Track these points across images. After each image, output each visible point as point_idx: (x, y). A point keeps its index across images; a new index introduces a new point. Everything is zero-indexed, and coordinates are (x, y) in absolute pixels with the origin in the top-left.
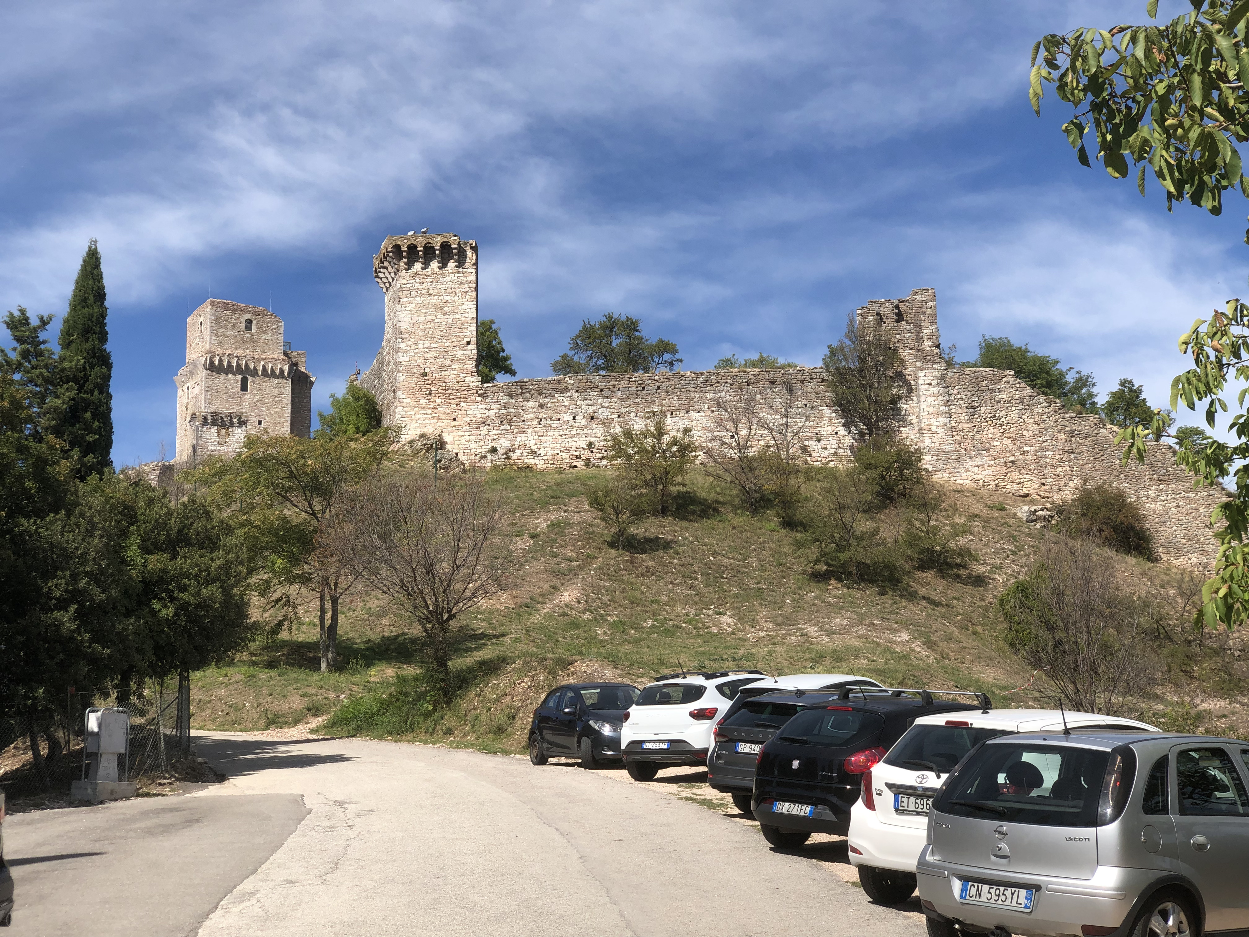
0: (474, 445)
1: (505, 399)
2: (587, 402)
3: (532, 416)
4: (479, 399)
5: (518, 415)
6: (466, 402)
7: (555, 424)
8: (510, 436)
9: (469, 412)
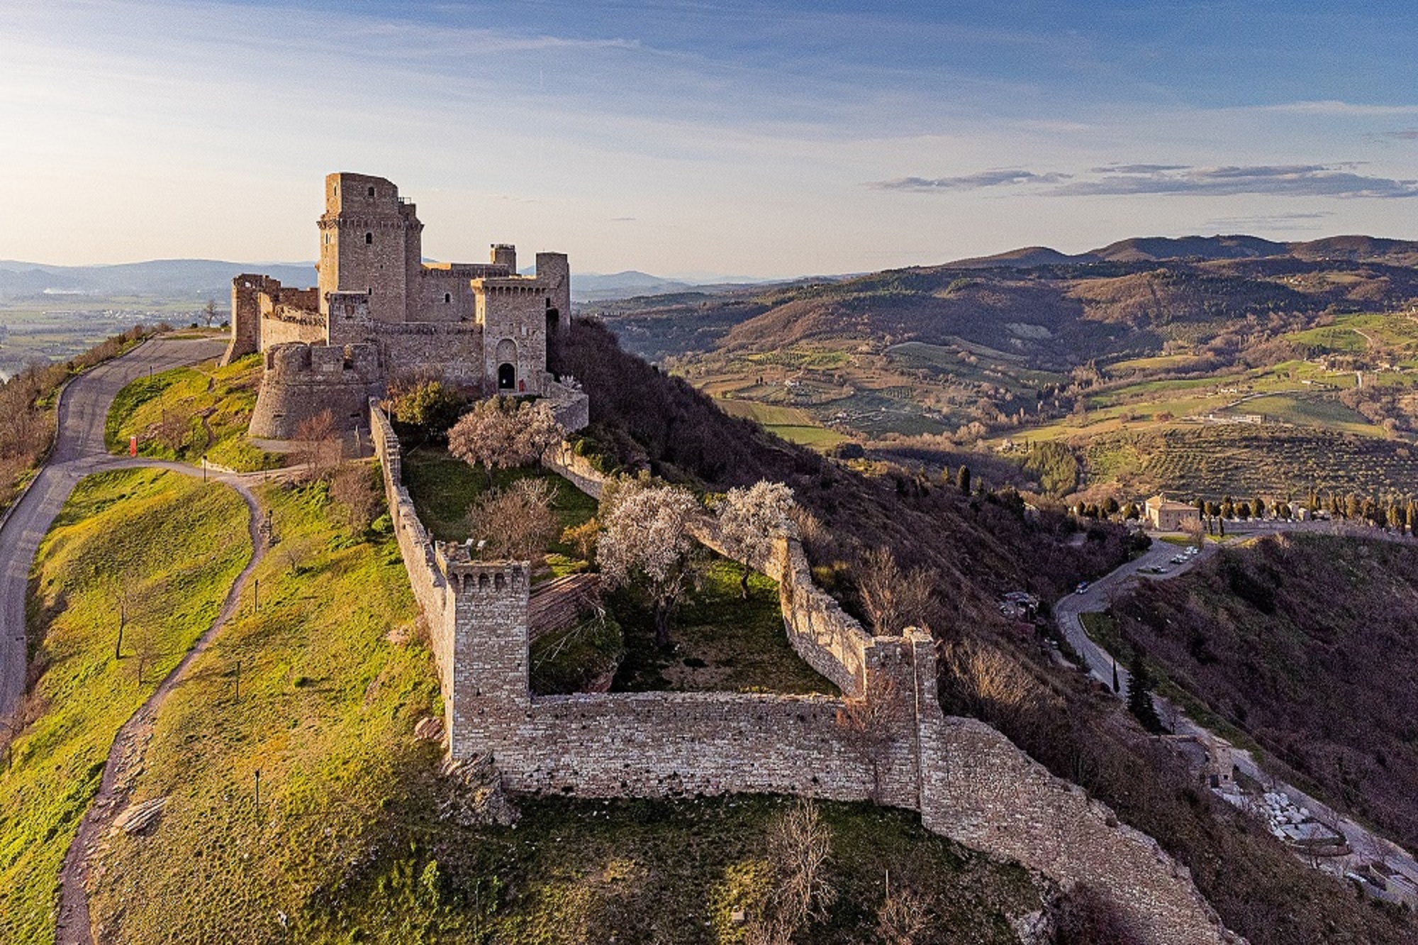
0: (522, 764)
1: (550, 721)
2: (624, 726)
3: (575, 738)
4: (528, 719)
5: (564, 737)
6: (516, 721)
7: (595, 746)
8: (554, 756)
9: (518, 732)
